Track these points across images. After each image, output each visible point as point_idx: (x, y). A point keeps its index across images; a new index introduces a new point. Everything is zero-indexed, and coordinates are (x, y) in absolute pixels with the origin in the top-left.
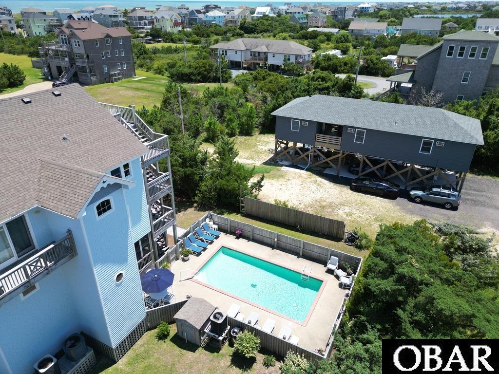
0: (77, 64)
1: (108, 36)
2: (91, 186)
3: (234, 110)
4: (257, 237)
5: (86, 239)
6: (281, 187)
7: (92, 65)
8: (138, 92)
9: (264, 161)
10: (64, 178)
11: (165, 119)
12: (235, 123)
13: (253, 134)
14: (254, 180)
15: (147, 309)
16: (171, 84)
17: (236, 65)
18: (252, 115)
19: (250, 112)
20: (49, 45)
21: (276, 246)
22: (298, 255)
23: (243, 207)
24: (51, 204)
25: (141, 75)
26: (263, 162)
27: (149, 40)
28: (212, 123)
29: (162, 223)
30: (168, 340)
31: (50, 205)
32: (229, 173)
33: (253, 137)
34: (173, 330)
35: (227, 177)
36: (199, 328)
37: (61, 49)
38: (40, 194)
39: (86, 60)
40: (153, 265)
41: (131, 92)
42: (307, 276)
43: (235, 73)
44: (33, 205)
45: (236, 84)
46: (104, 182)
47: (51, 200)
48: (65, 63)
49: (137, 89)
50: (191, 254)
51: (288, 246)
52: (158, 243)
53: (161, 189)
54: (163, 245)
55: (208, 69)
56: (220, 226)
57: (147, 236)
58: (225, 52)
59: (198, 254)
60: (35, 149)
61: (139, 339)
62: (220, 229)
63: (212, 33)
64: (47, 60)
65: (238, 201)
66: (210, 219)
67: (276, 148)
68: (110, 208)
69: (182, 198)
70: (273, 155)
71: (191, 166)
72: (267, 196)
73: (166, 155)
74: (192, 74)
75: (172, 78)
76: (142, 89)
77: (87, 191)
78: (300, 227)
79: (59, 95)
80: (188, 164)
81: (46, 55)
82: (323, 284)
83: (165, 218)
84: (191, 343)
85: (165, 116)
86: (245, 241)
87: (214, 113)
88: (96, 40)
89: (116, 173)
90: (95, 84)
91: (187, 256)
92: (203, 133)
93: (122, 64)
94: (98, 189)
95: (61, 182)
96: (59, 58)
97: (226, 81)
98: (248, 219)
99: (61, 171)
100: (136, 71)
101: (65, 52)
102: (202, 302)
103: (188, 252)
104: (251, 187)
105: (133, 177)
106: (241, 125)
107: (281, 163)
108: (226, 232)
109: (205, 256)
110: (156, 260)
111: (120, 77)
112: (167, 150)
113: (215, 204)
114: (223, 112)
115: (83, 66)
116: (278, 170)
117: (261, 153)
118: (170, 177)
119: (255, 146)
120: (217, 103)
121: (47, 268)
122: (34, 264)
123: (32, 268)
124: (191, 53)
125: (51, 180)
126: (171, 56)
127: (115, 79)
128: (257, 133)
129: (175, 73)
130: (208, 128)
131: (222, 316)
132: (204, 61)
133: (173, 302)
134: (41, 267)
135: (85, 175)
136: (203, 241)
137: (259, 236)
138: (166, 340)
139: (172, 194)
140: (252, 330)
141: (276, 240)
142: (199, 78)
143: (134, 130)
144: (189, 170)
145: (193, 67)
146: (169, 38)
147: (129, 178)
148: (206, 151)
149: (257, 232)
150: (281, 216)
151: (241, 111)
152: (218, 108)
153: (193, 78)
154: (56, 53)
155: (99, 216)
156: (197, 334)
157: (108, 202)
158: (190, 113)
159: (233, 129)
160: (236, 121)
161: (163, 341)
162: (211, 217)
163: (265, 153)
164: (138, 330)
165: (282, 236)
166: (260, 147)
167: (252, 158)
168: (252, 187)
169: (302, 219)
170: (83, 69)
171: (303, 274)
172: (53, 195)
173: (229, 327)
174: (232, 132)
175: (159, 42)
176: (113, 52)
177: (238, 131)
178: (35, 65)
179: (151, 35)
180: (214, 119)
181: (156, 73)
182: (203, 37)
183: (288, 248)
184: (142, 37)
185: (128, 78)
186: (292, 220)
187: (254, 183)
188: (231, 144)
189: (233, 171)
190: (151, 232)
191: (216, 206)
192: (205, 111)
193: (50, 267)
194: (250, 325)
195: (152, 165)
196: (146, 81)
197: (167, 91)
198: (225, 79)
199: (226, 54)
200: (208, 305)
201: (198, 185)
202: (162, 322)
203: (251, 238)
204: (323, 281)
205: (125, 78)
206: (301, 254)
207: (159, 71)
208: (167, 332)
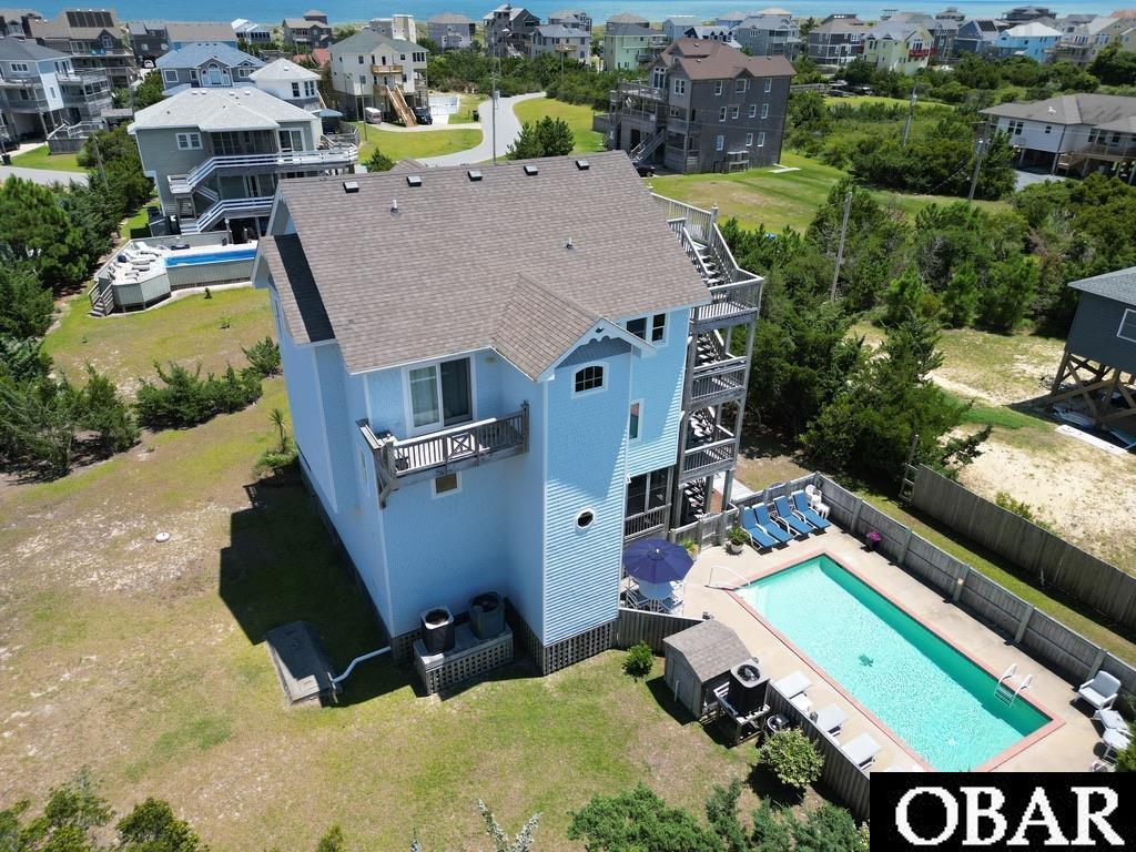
0: (670, 129)
1: (745, 74)
2: (576, 332)
3: (981, 264)
4: (915, 561)
5: (546, 428)
6: (1032, 470)
7: (697, 132)
8: (768, 199)
9: (1016, 402)
10: (542, 311)
11: (801, 260)
12: (971, 296)
13: (1015, 332)
14: (960, 433)
15: (622, 605)
16: (844, 187)
17: (1038, 161)
18: (1024, 284)
19: (1022, 277)
20: (630, 88)
21: (956, 597)
22: (1010, 639)
23: (909, 488)
24: (511, 349)
25: (791, 162)
26: (1010, 402)
27: (840, 88)
28: (908, 285)
29: (702, 458)
30: (642, 682)
31: (509, 351)
32: (898, 399)
33: (1012, 340)
34: (658, 668)
35: (889, 409)
36: (704, 678)
37: (649, 96)
38: (502, 329)
39: (687, 121)
40: (664, 533)
41: (756, 195)
42: (1013, 692)
43: (1024, 180)
44: (486, 344)
45: (1019, 205)
46: (599, 331)
47: (512, 343)
48: (648, 124)
49: (771, 192)
50: (749, 543)
51: (989, 609)
52: (691, 500)
53: (719, 387)
54: (698, 507)
55: (955, 163)
56: (835, 510)
57: (664, 471)
58: (1017, 127)
59: (764, 550)
60: (518, 255)
61: (593, 655)
62: (833, 518)
63: (1006, 78)
64: (618, 117)
65: (901, 471)
66: (817, 488)
67: (1061, 377)
68: (599, 383)
69: (777, 431)
70: (1048, 392)
71: (813, 365)
72: (985, 483)
73: (748, 319)
74: (909, 170)
75: (858, 175)
76: (781, 193)
77: (567, 338)
78: (1049, 577)
79: (586, 168)
80: (807, 359)
81: (620, 105)
82: (1050, 725)
83: (713, 451)
84: (682, 705)
85: (804, 254)
86: (885, 561)
87: (922, 264)
88: (717, 82)
89: (636, 327)
90: (692, 171)
91: (739, 544)
92: (880, 304)
93: (756, 136)
94: (585, 341)
95: (535, 317)
96: (640, 114)
97: (994, 197)
98: (913, 519)
99: (541, 298)
100: (783, 154)
101: (655, 102)
102: (730, 635)
103: (744, 537)
104: (946, 449)
105: (667, 344)
106: (987, 305)
107: (1063, 416)
108: (845, 527)
109: (777, 559)
110: (672, 525)
111: (744, 162)
112: (754, 309)
113: (844, 463)
114: (947, 266)
115: (678, 134)
116: (1046, 430)
117: (1016, 380)
118: (747, 368)
119: (1007, 361)
120: (939, 242)
121: (476, 455)
122: (460, 440)
123: (456, 445)
124: (927, 123)
125: (523, 309)
126: (874, 126)
127: (734, 167)
128: (1026, 332)
129: (868, 164)
130: (896, 295)
131: (757, 676)
132: (949, 143)
133: (676, 613)
134: (469, 449)
135: (574, 312)
136: (784, 527)
137: (920, 562)
138: (638, 679)
139: (742, 406)
140: (813, 734)
141: (960, 582)
142: (923, 181)
143: (701, 258)
144: (804, 372)
145: (917, 156)
146: (891, 85)
147: (658, 345)
148: (859, 340)
149: (919, 550)
150: (1001, 537)
151: (998, 269)
152: (937, 254)
153: (910, 180)
154: (640, 104)
155: (577, 390)
156: (698, 691)
157: (599, 370)
158: (863, 254)
159: (962, 309)
160: (975, 290)
161: (632, 678)
162: (820, 486)
163: (1030, 384)
164: (596, 637)
165: (980, 578)
166: (1021, 366)
167: (985, 387)
168: (950, 450)
169: (1057, 560)
170: (677, 140)
171: (1002, 684)
172: (517, 334)
173: (766, 708)
174: (956, 316)
175: (862, 93)
176: (745, 108)
177: (973, 316)
178: (598, 126)
179: (847, 78)
180: (918, 276)
181: (827, 162)
182: (977, 87)
183: (987, 612)
184: (826, 82)
185: (761, 166)
186: (1029, 555)
187: (958, 441)
188: (928, 335)
189: (909, 396)
190: (676, 468)
191: (845, 468)
192: (905, 256)
193: (482, 454)
194: (812, 722)
195: (716, 332)
196: (797, 178)
197: (831, 200)
198: (994, 193)
199: (1019, 132)
200: (738, 646)
201: (815, 411)
202: (642, 642)
203: (901, 559)
204: (1051, 720)
205: (755, 166)
206: (1019, 637)
207: (835, 159)
208: (645, 664)
